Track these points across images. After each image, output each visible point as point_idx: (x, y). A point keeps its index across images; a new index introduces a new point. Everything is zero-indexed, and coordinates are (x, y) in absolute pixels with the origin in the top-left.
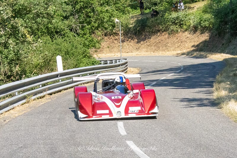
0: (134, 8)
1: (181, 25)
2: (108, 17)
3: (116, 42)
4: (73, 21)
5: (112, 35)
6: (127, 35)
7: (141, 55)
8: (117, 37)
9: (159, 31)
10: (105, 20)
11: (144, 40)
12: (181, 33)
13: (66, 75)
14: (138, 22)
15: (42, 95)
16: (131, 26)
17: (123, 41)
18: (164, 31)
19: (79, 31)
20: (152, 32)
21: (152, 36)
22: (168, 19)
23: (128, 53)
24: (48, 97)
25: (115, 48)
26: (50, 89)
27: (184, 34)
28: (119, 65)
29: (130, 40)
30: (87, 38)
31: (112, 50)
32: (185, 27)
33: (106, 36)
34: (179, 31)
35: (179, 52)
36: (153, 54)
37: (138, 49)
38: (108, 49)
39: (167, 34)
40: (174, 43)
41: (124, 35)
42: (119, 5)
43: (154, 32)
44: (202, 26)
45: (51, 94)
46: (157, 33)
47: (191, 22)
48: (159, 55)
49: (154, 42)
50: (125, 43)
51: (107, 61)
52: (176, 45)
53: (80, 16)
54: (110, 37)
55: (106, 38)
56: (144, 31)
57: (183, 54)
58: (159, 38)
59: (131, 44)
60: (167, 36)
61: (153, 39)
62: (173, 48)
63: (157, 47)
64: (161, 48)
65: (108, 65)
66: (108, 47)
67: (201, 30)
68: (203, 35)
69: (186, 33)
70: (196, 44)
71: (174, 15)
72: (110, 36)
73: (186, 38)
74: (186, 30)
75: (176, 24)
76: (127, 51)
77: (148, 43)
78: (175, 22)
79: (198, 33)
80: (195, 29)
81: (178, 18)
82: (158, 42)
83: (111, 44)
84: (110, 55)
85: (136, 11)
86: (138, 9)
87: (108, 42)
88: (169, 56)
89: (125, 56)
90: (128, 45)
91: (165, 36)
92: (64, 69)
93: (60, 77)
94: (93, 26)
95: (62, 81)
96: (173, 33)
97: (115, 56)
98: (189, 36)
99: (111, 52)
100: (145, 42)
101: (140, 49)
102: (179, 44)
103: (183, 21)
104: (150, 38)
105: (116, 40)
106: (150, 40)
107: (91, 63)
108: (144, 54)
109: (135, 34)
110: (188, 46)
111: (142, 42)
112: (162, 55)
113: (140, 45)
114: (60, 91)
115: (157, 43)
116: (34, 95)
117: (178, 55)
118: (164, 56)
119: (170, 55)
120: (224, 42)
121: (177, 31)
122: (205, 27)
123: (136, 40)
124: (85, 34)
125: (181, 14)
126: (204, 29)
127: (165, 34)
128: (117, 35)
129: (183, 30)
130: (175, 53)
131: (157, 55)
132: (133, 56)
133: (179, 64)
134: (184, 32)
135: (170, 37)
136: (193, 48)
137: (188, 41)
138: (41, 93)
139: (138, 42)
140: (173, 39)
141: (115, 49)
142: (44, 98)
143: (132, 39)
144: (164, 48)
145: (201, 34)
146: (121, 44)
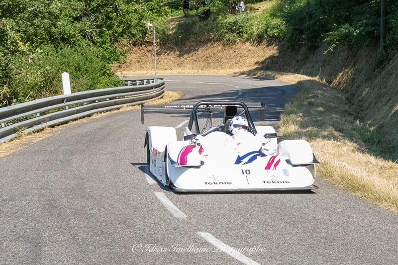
0: (175, 8)
1: (240, 33)
2: (136, 19)
3: (149, 54)
4: (87, 24)
5: (144, 44)
6: (165, 45)
7: (183, 74)
8: (150, 48)
9: (209, 40)
10: (133, 24)
11: (188, 52)
12: (239, 44)
13: (75, 100)
14: (180, 27)
15: (40, 127)
16: (171, 32)
17: (158, 54)
18: (217, 41)
19: (96, 38)
20: (200, 42)
21: (200, 47)
22: (222, 24)
23: (165, 70)
24: (48, 130)
25: (148, 63)
26: (51, 119)
27: (244, 46)
28: (152, 88)
29: (169, 52)
30: (107, 49)
31: (143, 66)
32: (245, 36)
33: (134, 45)
34: (238, 41)
35: (237, 70)
36: (201, 72)
37: (180, 65)
38: (137, 64)
39: (221, 45)
40: (230, 58)
41: (160, 44)
42: (152, 3)
43: (202, 42)
44: (268, 36)
45: (53, 126)
46: (207, 43)
47: (254, 28)
48: (210, 74)
49: (203, 56)
50: (162, 57)
51: (135, 81)
52: (234, 61)
53: (96, 18)
54: (141, 48)
55: (135, 48)
56: (189, 40)
57: (242, 73)
58: (210, 50)
59: (171, 57)
60: (220, 48)
61: (202, 52)
62: (229, 65)
63: (207, 62)
64: (212, 64)
65: (137, 86)
66: (138, 62)
67: (268, 41)
68: (270, 47)
69: (248, 44)
70: (261, 60)
71: (231, 19)
72: (141, 45)
73: (247, 52)
74: (247, 40)
75: (233, 31)
76: (164, 68)
77: (195, 58)
78: (232, 28)
79: (264, 44)
80: (260, 39)
81: (235, 23)
82: (208, 55)
83: (142, 58)
84: (141, 73)
85: (177, 11)
86: (181, 9)
87: (138, 55)
88: (222, 76)
89: (161, 75)
90: (166, 59)
91: (217, 48)
92: (73, 92)
93: (66, 102)
94: (116, 32)
95: (70, 108)
96: (229, 43)
97: (148, 75)
98: (251, 48)
99: (142, 68)
100: (190, 55)
101: (183, 64)
102: (238, 59)
103: (243, 27)
104: (197, 50)
105: (149, 51)
106: (198, 53)
107: (113, 83)
108: (189, 73)
109: (176, 44)
110: (250, 63)
111: (185, 56)
112: (213, 74)
113: (182, 59)
114: (66, 122)
115: (207, 57)
116: (28, 128)
117: (235, 75)
118: (216, 76)
119: (224, 75)
120: (299, 57)
121: (235, 41)
122: (274, 36)
123: (178, 53)
124: (104, 43)
125: (240, 17)
126: (271, 40)
127: (218, 46)
128: (150, 45)
129: (243, 40)
130: (231, 71)
131: (207, 74)
132: (173, 74)
133: (236, 87)
134: (244, 43)
135: (225, 50)
136: (256, 66)
137: (249, 56)
138: (38, 125)
139: (179, 56)
140: (230, 52)
141: (148, 65)
142: (43, 132)
143: (172, 50)
144: (217, 64)
145: (268, 46)
146: (156, 58)
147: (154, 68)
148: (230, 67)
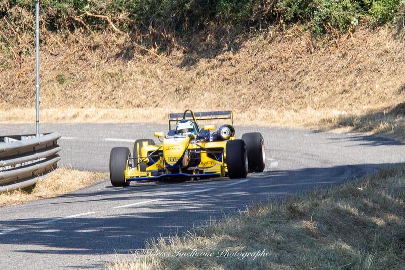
3: (93, 57)
6: (144, 30)
8: (98, 38)
9: (272, 18)
17: (126, 54)
18: (295, 19)
25: (90, 84)
27: (373, 39)
29: (153, 50)
31: (75, 92)
32: (378, 7)
34: (355, 22)
35: (335, 113)
38: (57, 88)
39: (307, 34)
40: (328, 75)
41: (130, 27)
43: (253, 24)
46: (265, 27)
49: (250, 66)
50: (132, 65)
52: (339, 83)
55: (53, 38)
57: (343, 122)
58: (273, 50)
59: (158, 69)
60: (303, 42)
61: (249, 54)
64: (276, 93)
66: (61, 80)
69: (383, 32)
72: (72, 29)
73: (379, 56)
76: (136, 102)
82: (266, 65)
83: (73, 68)
87: (61, 58)
88: (286, 130)
90: (143, 73)
91: (297, 39)
96: (328, 29)
98: (390, 45)
99: (69, 99)
101: (192, 92)
104: (236, 48)
105: (95, 47)
109: (177, 27)
111: (203, 64)
115: (263, 70)
119: (293, 125)
121: (348, 23)
123: (180, 55)
127: (298, 35)
129: (372, 20)
134: (374, 28)
135: (317, 48)
137: (384, 70)
139: (188, 63)
143: (165, 47)
146: (115, 67)
147: (107, 99)
148: (325, 104)
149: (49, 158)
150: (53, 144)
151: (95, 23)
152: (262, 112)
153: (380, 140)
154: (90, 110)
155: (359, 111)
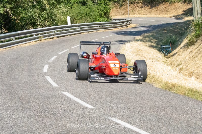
3: (137, 8)
5: (135, 3)
6: (144, 3)
7: (150, 17)
8: (138, 5)
9: (163, 1)
12: (176, 3)
17: (142, 7)
18: (167, 1)
19: (97, 2)
20: (160, 2)
21: (160, 4)
23: (144, 15)
24: (55, 38)
27: (178, 4)
29: (146, 6)
33: (131, 3)
34: (176, 2)
35: (173, 15)
36: (157, 16)
37: (150, 12)
38: (132, 12)
41: (143, 3)
43: (161, 2)
45: (59, 37)
46: (162, 3)
48: (161, 17)
50: (143, 9)
52: (173, 11)
54: (134, 5)
55: (131, 5)
56: (155, 1)
57: (174, 16)
58: (164, 6)
59: (147, 9)
61: (160, 7)
62: (171, 12)
63: (162, 11)
64: (164, 12)
66: (133, 11)
67: (188, 2)
68: (189, 4)
69: (180, 3)
73: (179, 6)
74: (180, 2)
76: (143, 14)
77: (157, 9)
79: (186, 3)
80: (185, 1)
83: (134, 9)
87: (133, 8)
90: (145, 10)
91: (167, 4)
96: (172, 3)
98: (181, 5)
99: (134, 14)
100: (155, 8)
101: (152, 12)
102: (175, 10)
104: (158, 6)
105: (138, 6)
106: (158, 7)
108: (152, 16)
109: (149, 3)
110: (180, 12)
111: (153, 8)
112: (162, 17)
113: (152, 10)
115: (162, 9)
116: (44, 37)
117: (170, 17)
119: (166, 17)
121: (175, 2)
123: (150, 7)
124: (101, 4)
129: (178, 1)
130: (170, 15)
131: (160, 17)
132: (145, 17)
134: (178, 2)
135: (170, 6)
136: (183, 13)
137: (180, 9)
138: (51, 36)
139: (151, 8)
140: (172, 7)
141: (137, 12)
142: (53, 39)
143: (148, 6)
144: (166, 12)
145: (188, 4)
146: (140, 9)
147: (140, 14)
149: (130, 22)
150: (131, 20)
151: (138, 3)
152: (162, 15)
153: (179, 19)
154: (137, 15)
155: (176, 15)
